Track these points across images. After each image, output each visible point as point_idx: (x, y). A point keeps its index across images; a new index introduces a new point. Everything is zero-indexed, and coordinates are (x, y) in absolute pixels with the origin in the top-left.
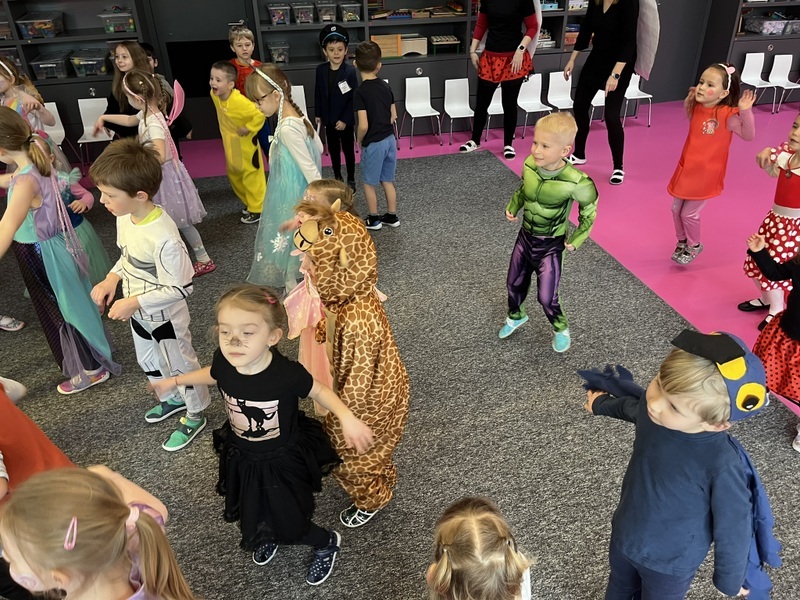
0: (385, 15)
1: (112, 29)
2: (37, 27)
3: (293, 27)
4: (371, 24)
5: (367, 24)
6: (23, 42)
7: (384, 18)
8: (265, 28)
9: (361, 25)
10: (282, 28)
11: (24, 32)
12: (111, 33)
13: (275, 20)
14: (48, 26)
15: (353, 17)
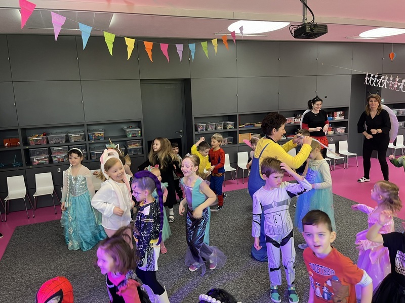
0: (244, 126)
1: (131, 136)
2: (97, 135)
3: (207, 132)
4: (240, 129)
5: (238, 130)
6: (89, 142)
7: (243, 127)
8: (197, 133)
9: (235, 130)
10: (202, 132)
11: (91, 138)
12: (130, 138)
13: (199, 129)
14: (102, 135)
15: (231, 127)
